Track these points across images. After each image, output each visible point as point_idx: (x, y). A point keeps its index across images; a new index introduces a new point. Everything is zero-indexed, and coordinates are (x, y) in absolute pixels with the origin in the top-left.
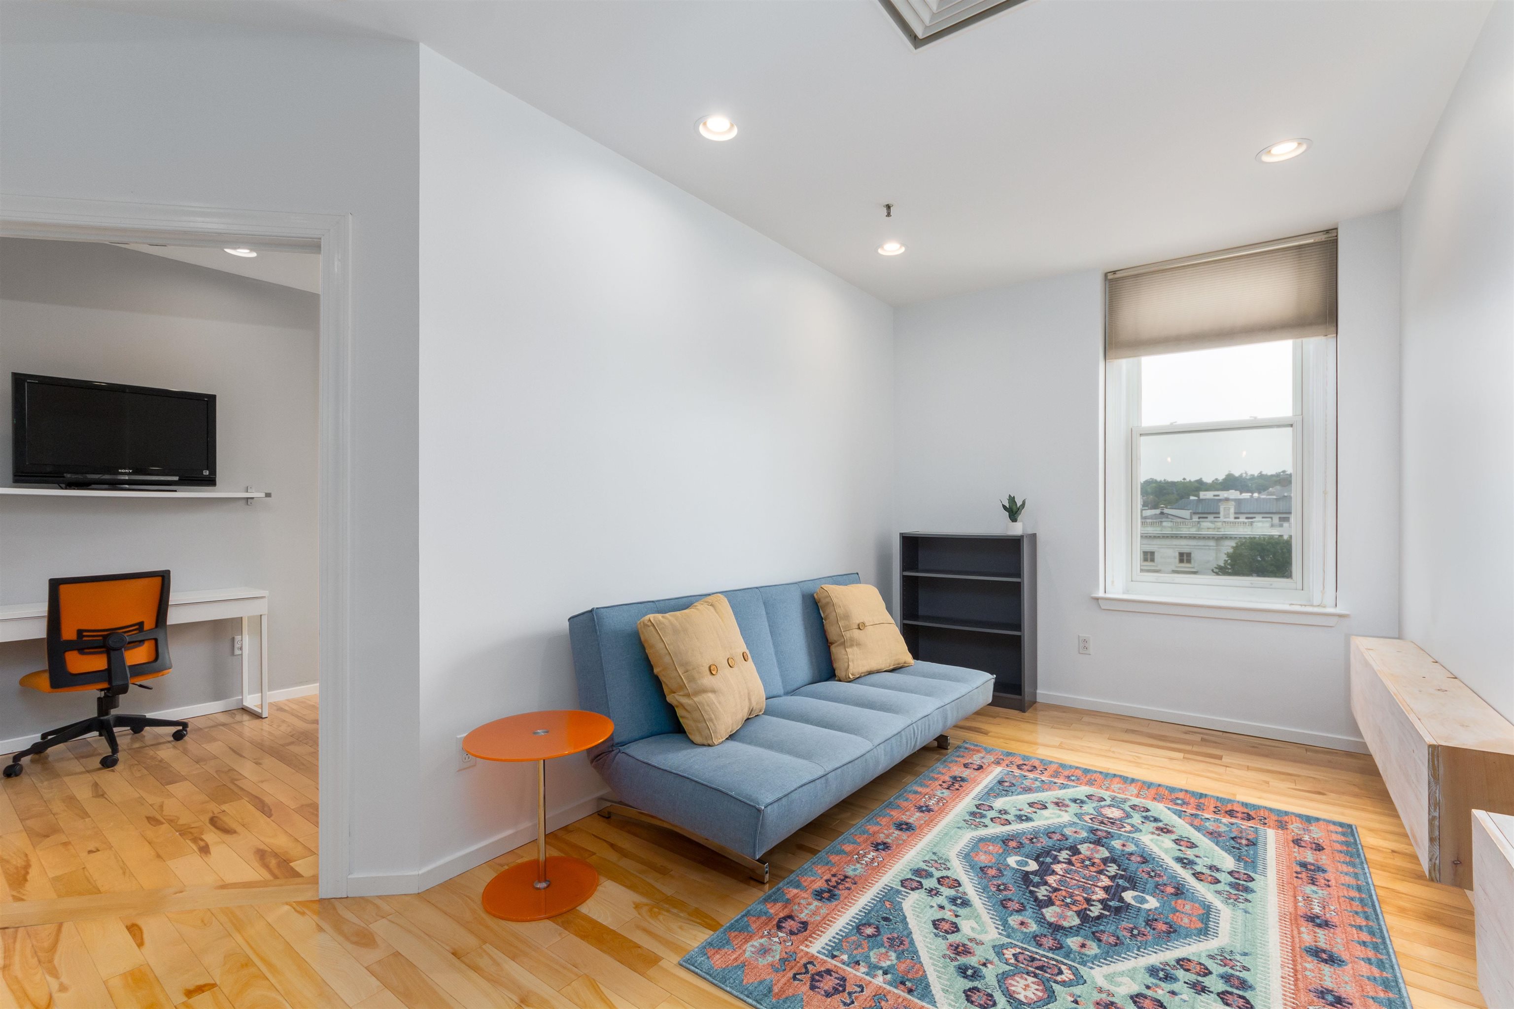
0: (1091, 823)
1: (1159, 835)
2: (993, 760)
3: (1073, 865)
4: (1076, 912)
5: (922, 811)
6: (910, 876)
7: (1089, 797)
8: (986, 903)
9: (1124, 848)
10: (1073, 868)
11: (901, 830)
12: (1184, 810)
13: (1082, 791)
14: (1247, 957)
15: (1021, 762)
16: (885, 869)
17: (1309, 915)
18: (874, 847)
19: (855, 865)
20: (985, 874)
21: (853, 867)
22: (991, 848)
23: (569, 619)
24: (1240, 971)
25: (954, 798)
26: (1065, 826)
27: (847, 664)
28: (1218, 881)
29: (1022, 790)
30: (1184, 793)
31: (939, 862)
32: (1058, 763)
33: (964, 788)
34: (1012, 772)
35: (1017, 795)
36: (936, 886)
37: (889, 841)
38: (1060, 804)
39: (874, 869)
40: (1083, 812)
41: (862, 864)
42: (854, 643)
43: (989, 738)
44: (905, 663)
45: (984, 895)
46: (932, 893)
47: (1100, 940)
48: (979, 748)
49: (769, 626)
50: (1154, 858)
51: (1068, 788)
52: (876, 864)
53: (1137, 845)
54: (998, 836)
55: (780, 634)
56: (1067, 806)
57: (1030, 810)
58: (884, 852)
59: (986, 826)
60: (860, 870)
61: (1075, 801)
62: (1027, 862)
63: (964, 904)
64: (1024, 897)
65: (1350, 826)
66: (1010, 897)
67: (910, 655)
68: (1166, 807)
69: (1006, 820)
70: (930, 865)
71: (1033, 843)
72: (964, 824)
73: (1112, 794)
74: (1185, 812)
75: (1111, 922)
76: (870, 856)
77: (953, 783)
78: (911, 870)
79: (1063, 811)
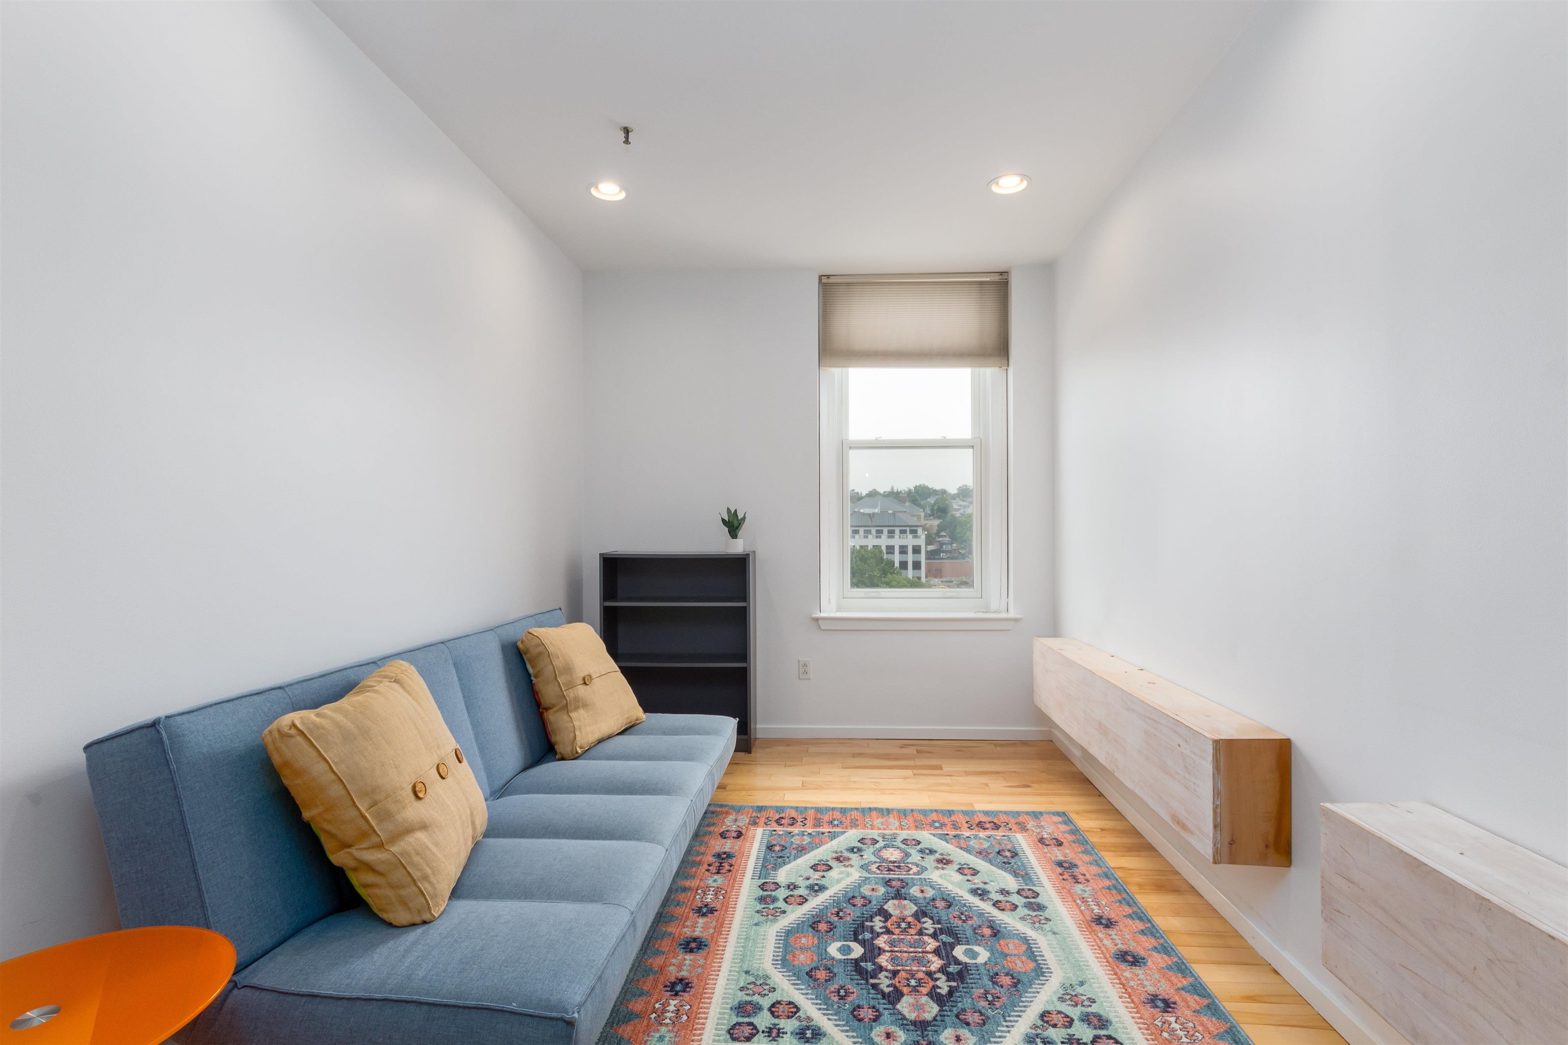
0: (881, 874)
1: (943, 869)
2: (747, 821)
3: (893, 934)
4: (927, 995)
5: (704, 915)
6: (735, 1019)
7: (862, 841)
8: (838, 1023)
9: (925, 895)
10: (894, 936)
11: (691, 951)
12: (946, 833)
13: (851, 836)
14: (1084, 986)
15: (777, 817)
16: (701, 1021)
17: (1095, 917)
18: (670, 991)
19: (658, 1031)
20: (816, 980)
21: (658, 1035)
22: (804, 940)
23: (87, 748)
24: (1090, 1006)
25: (731, 884)
26: (860, 886)
27: (572, 735)
28: (1015, 907)
29: (796, 852)
30: (935, 813)
31: (758, 983)
32: (813, 808)
33: (736, 867)
34: (775, 831)
35: (794, 860)
36: (773, 1022)
37: (684, 974)
38: (841, 859)
39: (685, 1026)
40: (866, 862)
41: (667, 1025)
42: (580, 704)
43: (728, 793)
44: (637, 720)
45: (830, 1012)
46: (774, 1035)
47: (968, 1024)
48: (726, 809)
49: (464, 697)
50: (954, 897)
51: (838, 836)
52: (685, 1018)
53: (932, 887)
54: (803, 922)
55: (480, 707)
56: (849, 859)
57: (817, 875)
58: (686, 994)
59: (784, 912)
60: (668, 1035)
61: (852, 850)
62: (849, 947)
63: (816, 1035)
64: (871, 996)
65: (1064, 814)
66: (857, 1002)
67: (641, 709)
68: (931, 834)
69: (800, 896)
70: (751, 992)
71: (841, 918)
72: (758, 918)
73: (880, 831)
74: (947, 834)
75: (963, 994)
76: (672, 1008)
77: (721, 863)
78: (731, 1009)
79: (847, 866)
